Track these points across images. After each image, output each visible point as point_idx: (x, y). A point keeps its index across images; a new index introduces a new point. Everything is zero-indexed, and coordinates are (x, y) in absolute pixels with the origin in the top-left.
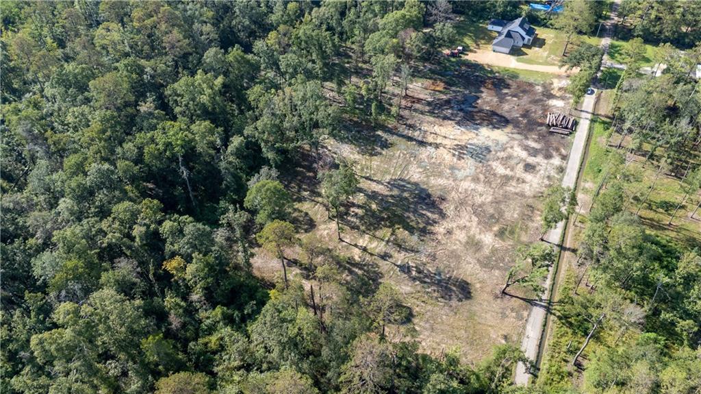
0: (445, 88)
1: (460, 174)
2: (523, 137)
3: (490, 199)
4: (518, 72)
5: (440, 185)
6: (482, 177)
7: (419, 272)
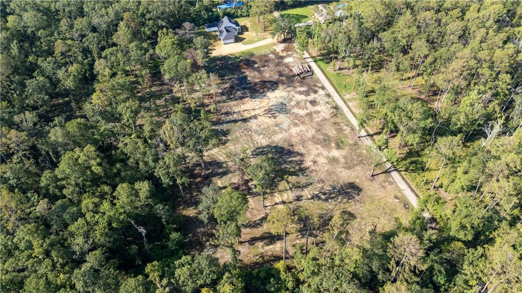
0: (221, 80)
2: (293, 88)
4: (251, 51)
5: (282, 139)
6: (296, 121)
7: (325, 194)
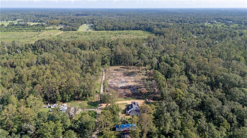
1: (124, 79)
3: (117, 77)
4: (125, 100)
